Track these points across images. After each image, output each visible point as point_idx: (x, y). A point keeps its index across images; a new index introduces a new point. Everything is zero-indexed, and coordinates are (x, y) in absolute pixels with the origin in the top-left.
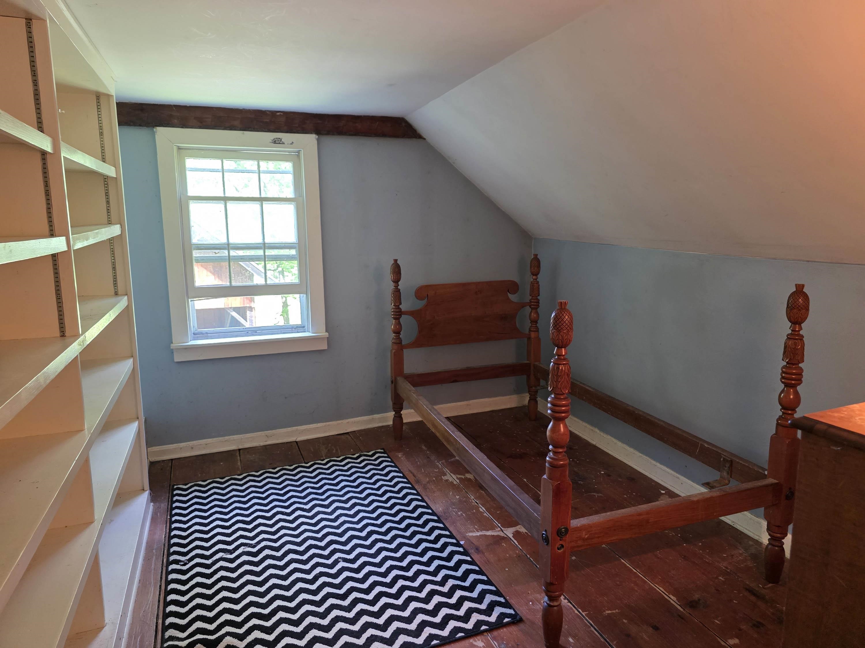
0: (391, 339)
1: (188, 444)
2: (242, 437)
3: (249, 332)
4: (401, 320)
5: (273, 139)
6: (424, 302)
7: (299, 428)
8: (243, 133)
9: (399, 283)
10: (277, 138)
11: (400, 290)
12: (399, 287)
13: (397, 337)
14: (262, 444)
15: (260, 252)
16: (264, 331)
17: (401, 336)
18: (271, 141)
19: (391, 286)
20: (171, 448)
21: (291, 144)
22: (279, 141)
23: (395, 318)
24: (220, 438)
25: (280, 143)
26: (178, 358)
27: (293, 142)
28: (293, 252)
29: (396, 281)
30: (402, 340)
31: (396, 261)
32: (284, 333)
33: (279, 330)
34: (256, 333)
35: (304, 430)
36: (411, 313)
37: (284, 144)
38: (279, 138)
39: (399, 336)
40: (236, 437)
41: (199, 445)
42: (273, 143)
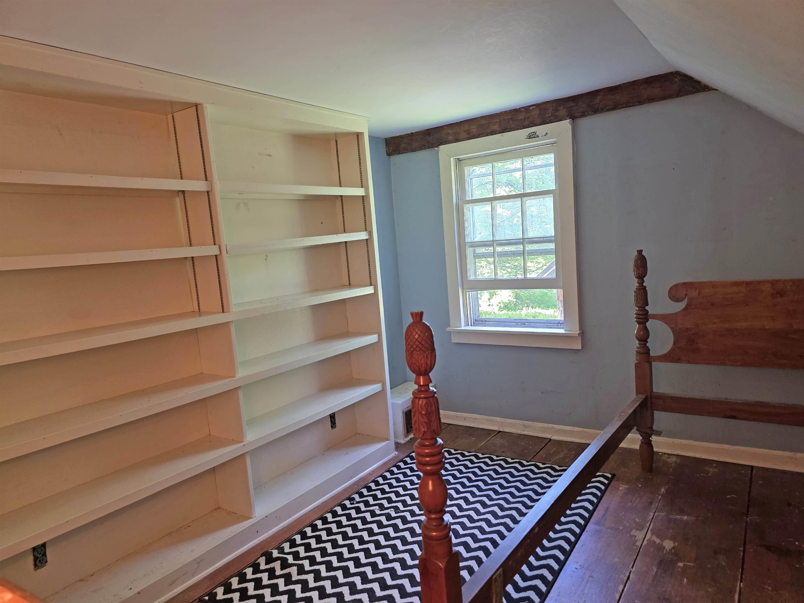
0: (636, 347)
1: (462, 415)
2: (503, 421)
3: (519, 323)
4: (648, 324)
5: (529, 135)
6: (682, 305)
7: (555, 426)
8: (502, 135)
9: (645, 279)
10: (532, 133)
11: (645, 287)
12: (644, 284)
13: (642, 346)
14: (519, 432)
15: (520, 247)
16: (531, 324)
17: (648, 345)
18: (527, 137)
19: (635, 283)
20: (451, 414)
21: (545, 135)
22: (534, 135)
23: (639, 323)
24: (486, 417)
25: (534, 137)
26: (455, 339)
27: (547, 133)
28: (552, 246)
29: (641, 276)
30: (649, 350)
31: (640, 252)
32: (550, 328)
33: (546, 324)
34: (525, 325)
35: (560, 430)
36: (663, 318)
37: (539, 137)
38: (533, 132)
39: (646, 344)
40: (498, 419)
41: (470, 417)
42: (528, 138)
